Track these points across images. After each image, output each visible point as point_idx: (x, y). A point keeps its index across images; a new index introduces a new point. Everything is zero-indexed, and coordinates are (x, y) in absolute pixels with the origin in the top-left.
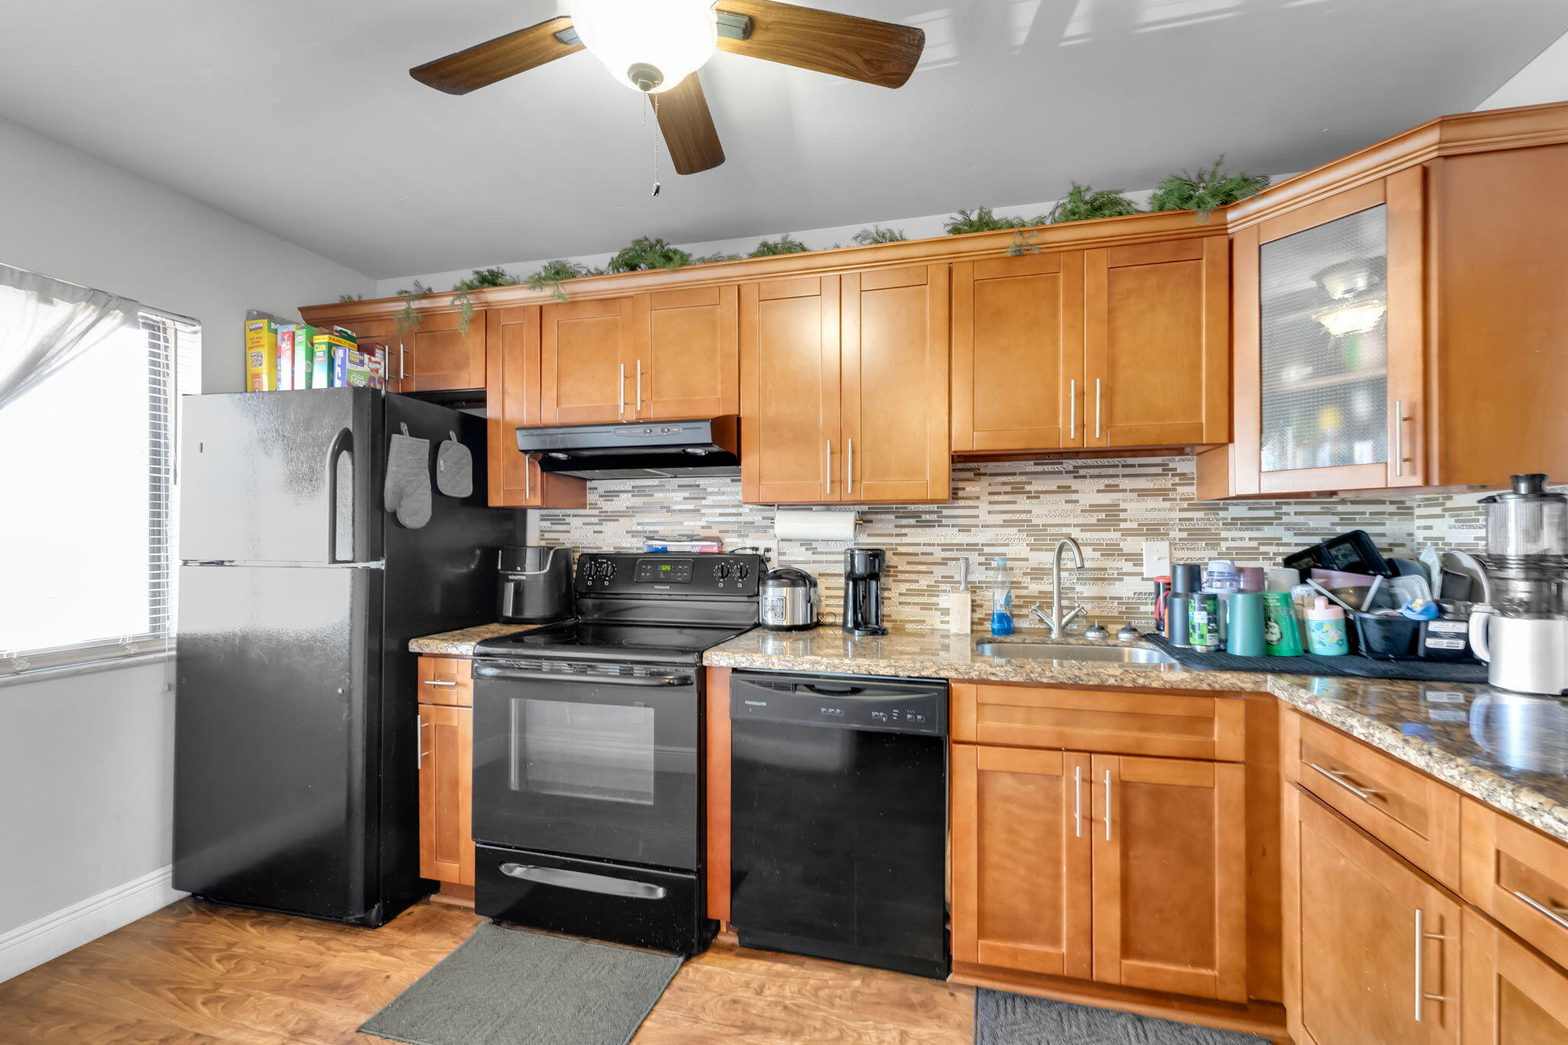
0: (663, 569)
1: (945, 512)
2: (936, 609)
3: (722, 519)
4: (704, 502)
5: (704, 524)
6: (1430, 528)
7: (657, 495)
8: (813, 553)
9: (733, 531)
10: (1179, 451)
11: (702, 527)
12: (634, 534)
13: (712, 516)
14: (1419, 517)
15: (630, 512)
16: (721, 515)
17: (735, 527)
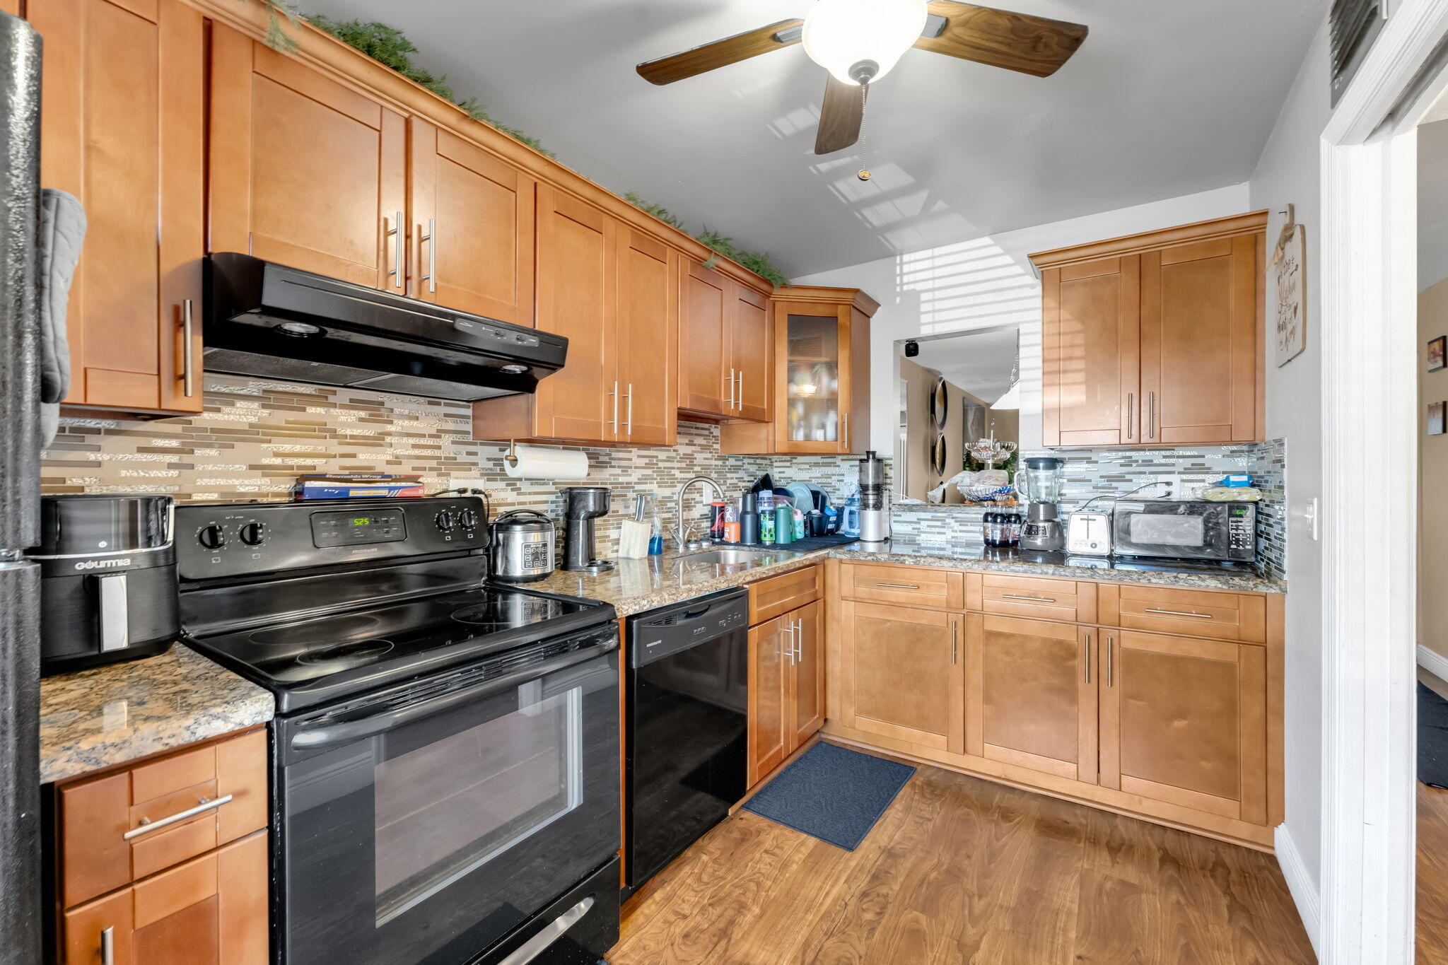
0: (358, 524)
1: (614, 455)
2: (608, 541)
3: (417, 452)
4: (390, 428)
5: (389, 458)
6: (783, 472)
7: (311, 410)
8: (518, 494)
9: (431, 469)
10: (716, 422)
11: (388, 462)
12: (266, 470)
13: (403, 447)
14: (776, 467)
15: (255, 433)
16: (414, 446)
17: (434, 463)
